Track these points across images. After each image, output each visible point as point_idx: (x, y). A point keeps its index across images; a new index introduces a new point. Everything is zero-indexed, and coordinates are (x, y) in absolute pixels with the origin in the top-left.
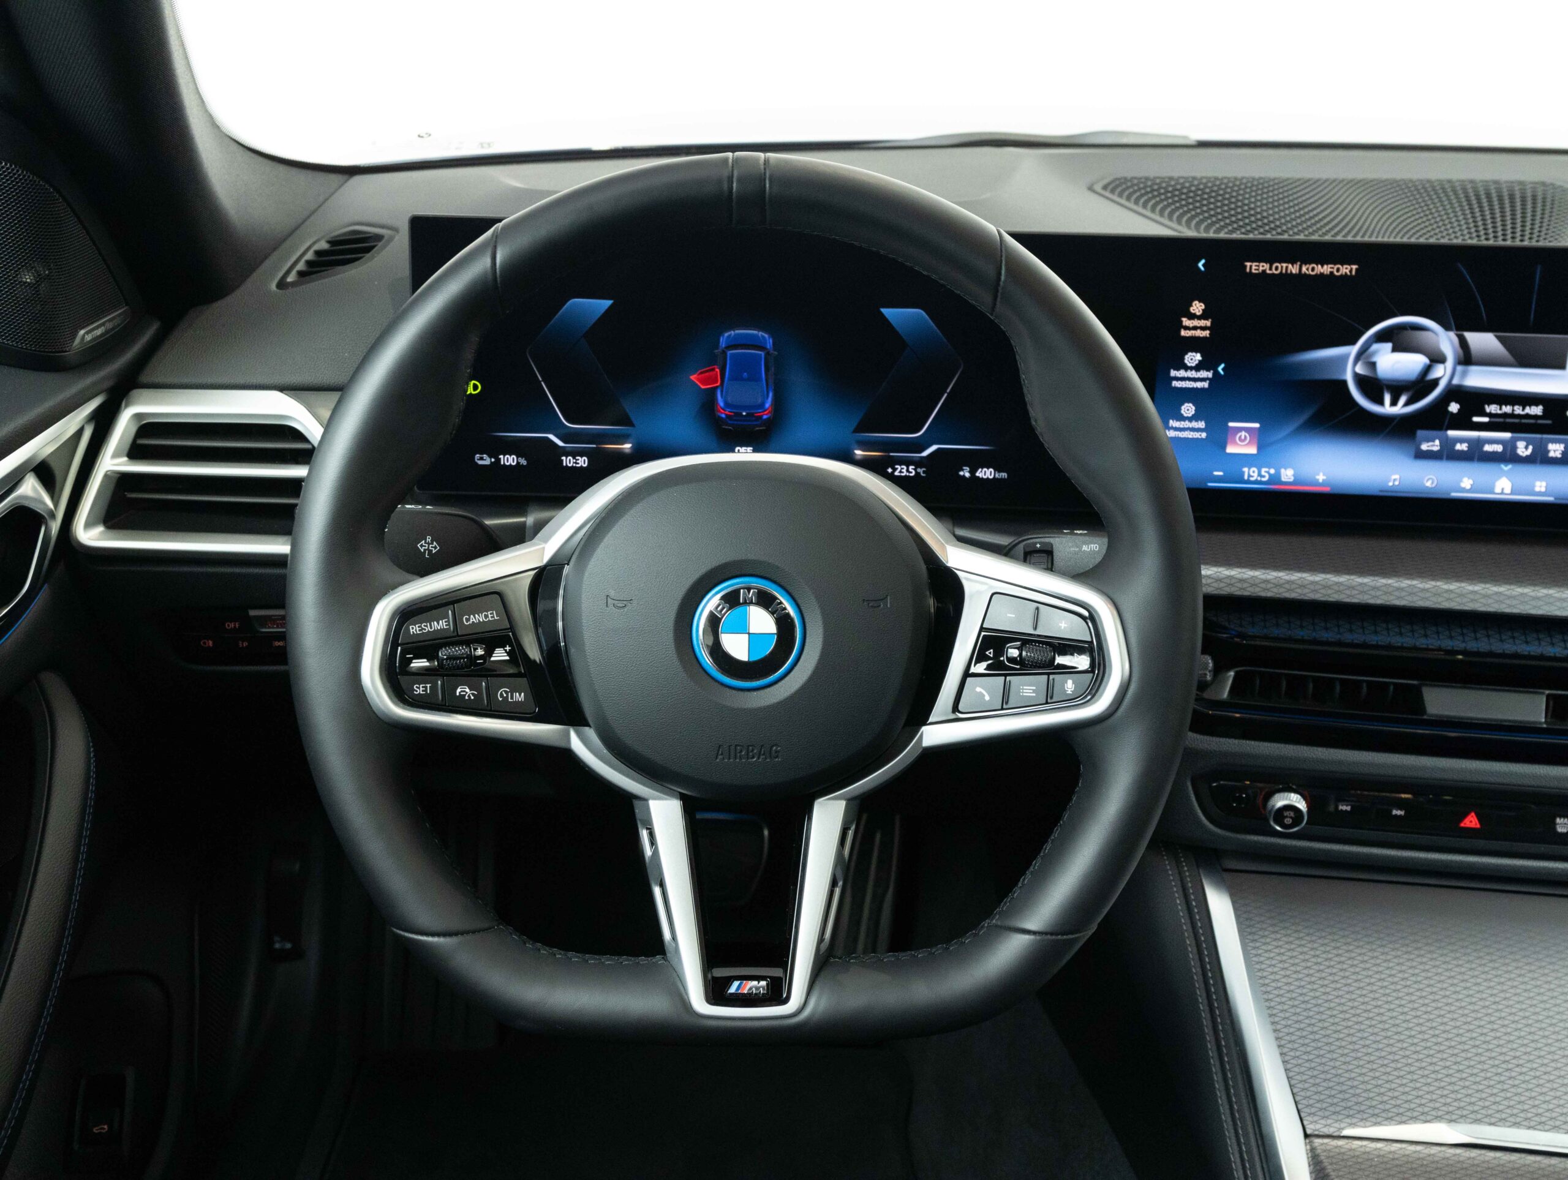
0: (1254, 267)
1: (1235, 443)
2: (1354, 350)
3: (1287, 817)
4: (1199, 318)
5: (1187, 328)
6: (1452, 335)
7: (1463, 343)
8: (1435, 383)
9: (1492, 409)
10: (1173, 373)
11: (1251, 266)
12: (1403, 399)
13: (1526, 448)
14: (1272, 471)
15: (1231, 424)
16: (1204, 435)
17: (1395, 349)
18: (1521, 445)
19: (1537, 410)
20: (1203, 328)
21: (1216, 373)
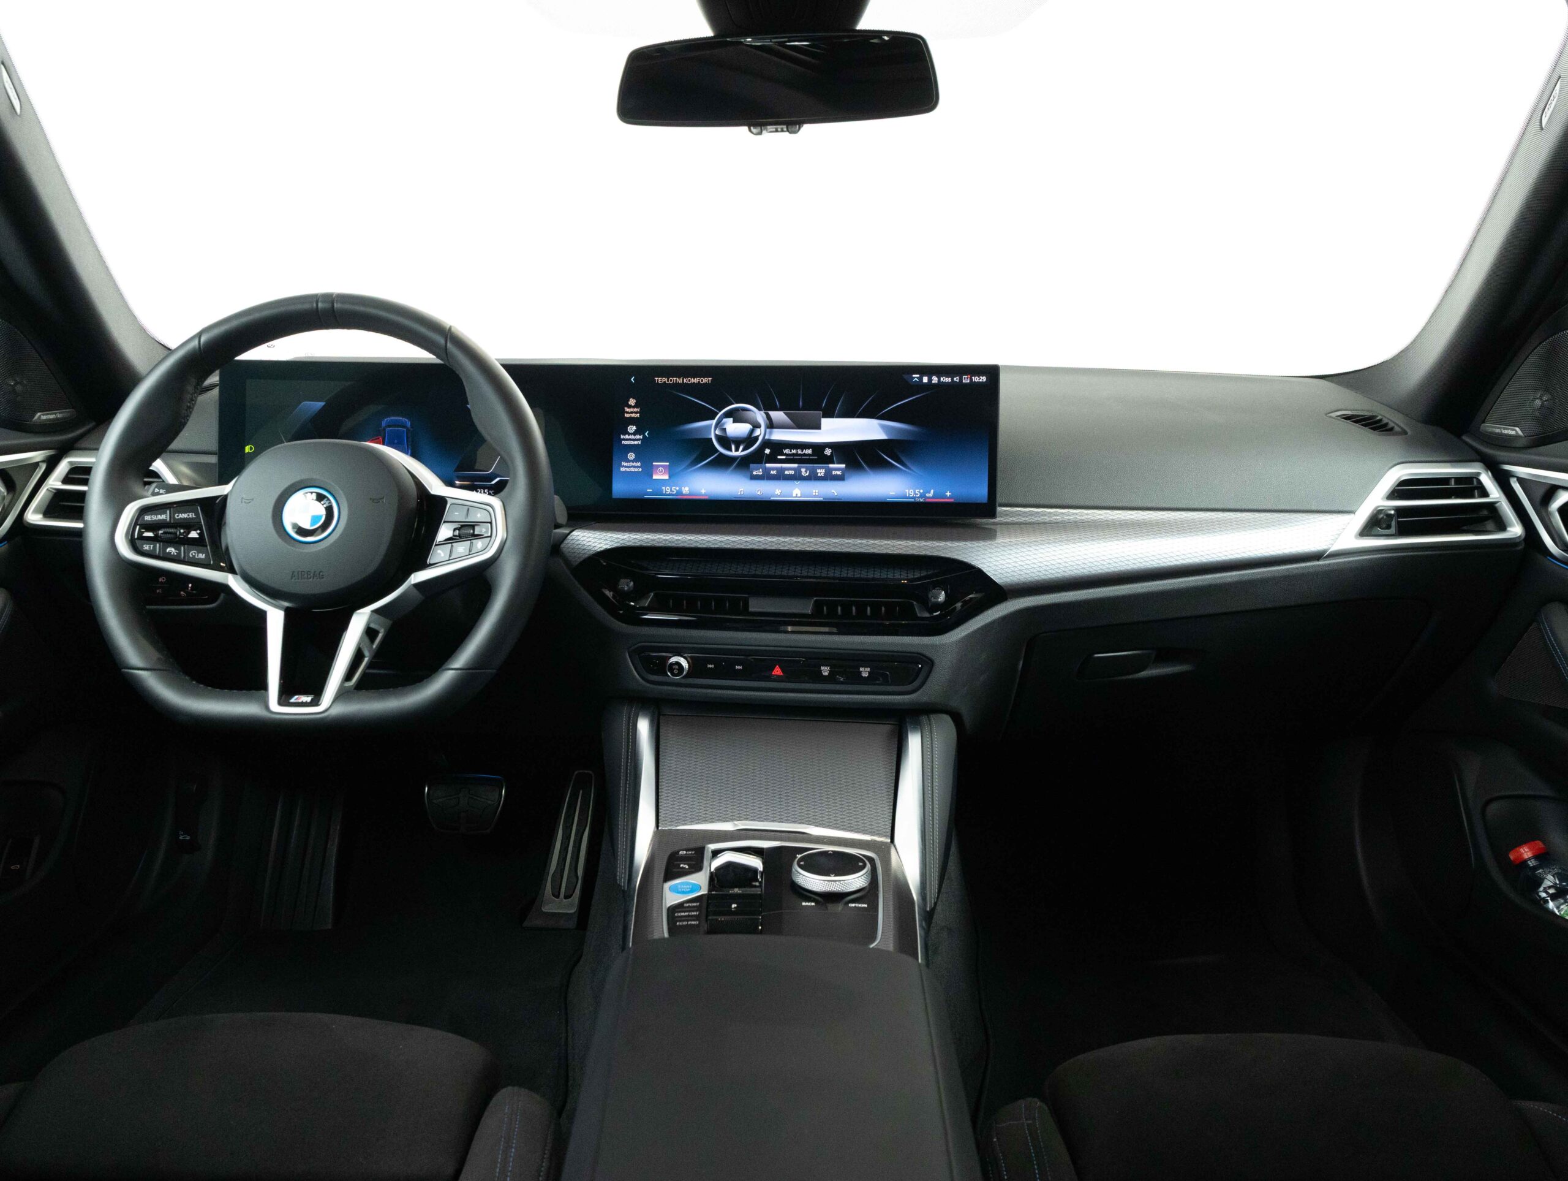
0: (660, 380)
1: (657, 473)
2: (714, 422)
3: (675, 669)
4: (634, 407)
5: (628, 413)
6: (762, 413)
7: (769, 417)
8: (757, 438)
9: (787, 451)
10: (622, 437)
11: (658, 380)
12: (741, 448)
13: (806, 472)
14: (678, 488)
15: (654, 463)
16: (640, 470)
17: (734, 421)
18: (803, 470)
19: (809, 451)
20: (636, 413)
21: (644, 436)
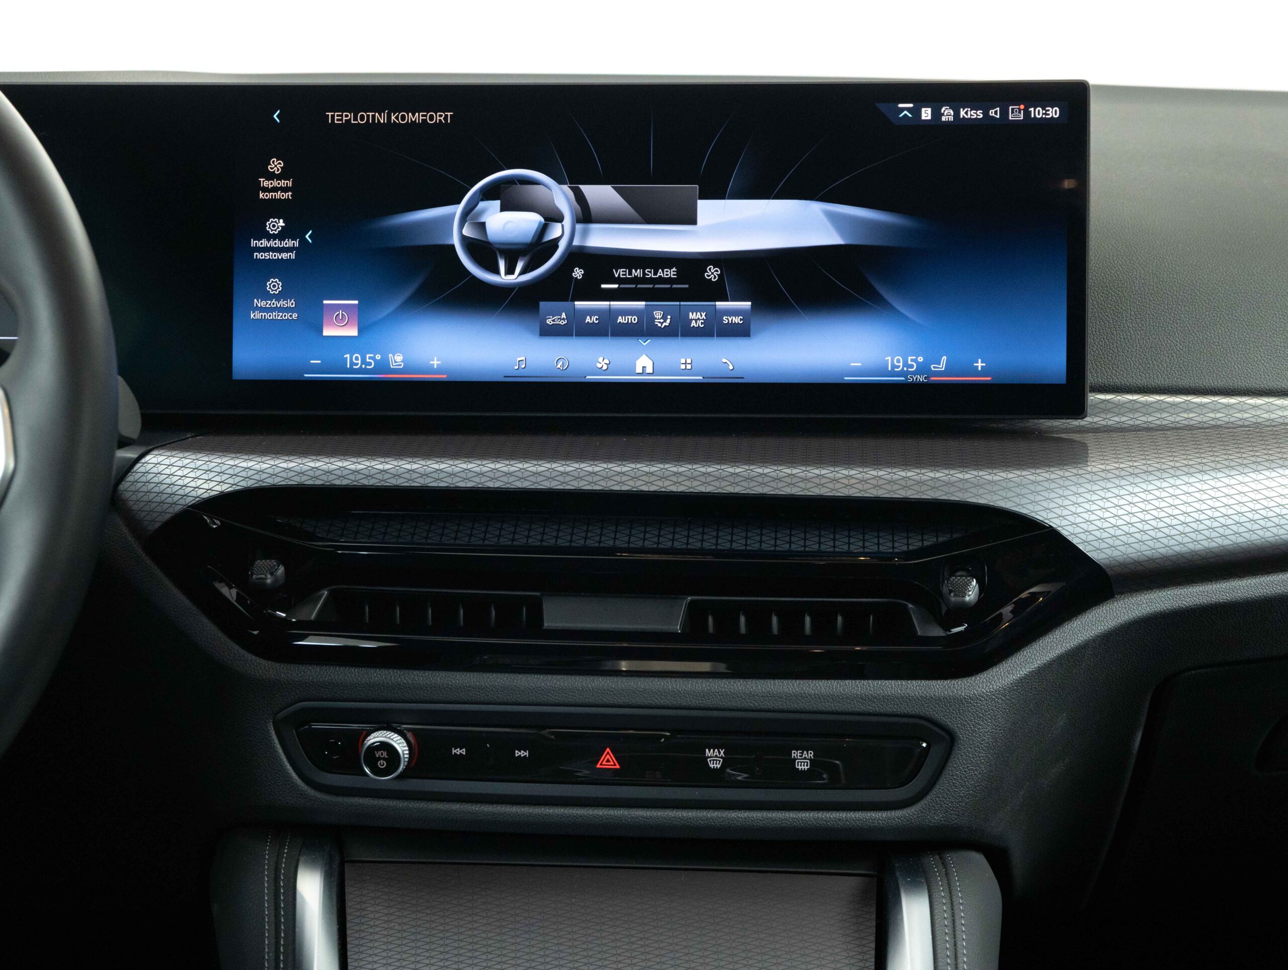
0: (337, 117)
1: (332, 324)
2: (459, 209)
3: (380, 759)
4: (279, 177)
5: (265, 190)
6: (566, 188)
7: (580, 198)
8: (554, 243)
9: (621, 273)
10: (253, 243)
11: (333, 117)
12: (519, 266)
13: (664, 318)
14: (378, 357)
15: (325, 302)
16: (295, 316)
17: (503, 208)
18: (658, 315)
19: (671, 273)
20: (284, 190)
21: (303, 241)
